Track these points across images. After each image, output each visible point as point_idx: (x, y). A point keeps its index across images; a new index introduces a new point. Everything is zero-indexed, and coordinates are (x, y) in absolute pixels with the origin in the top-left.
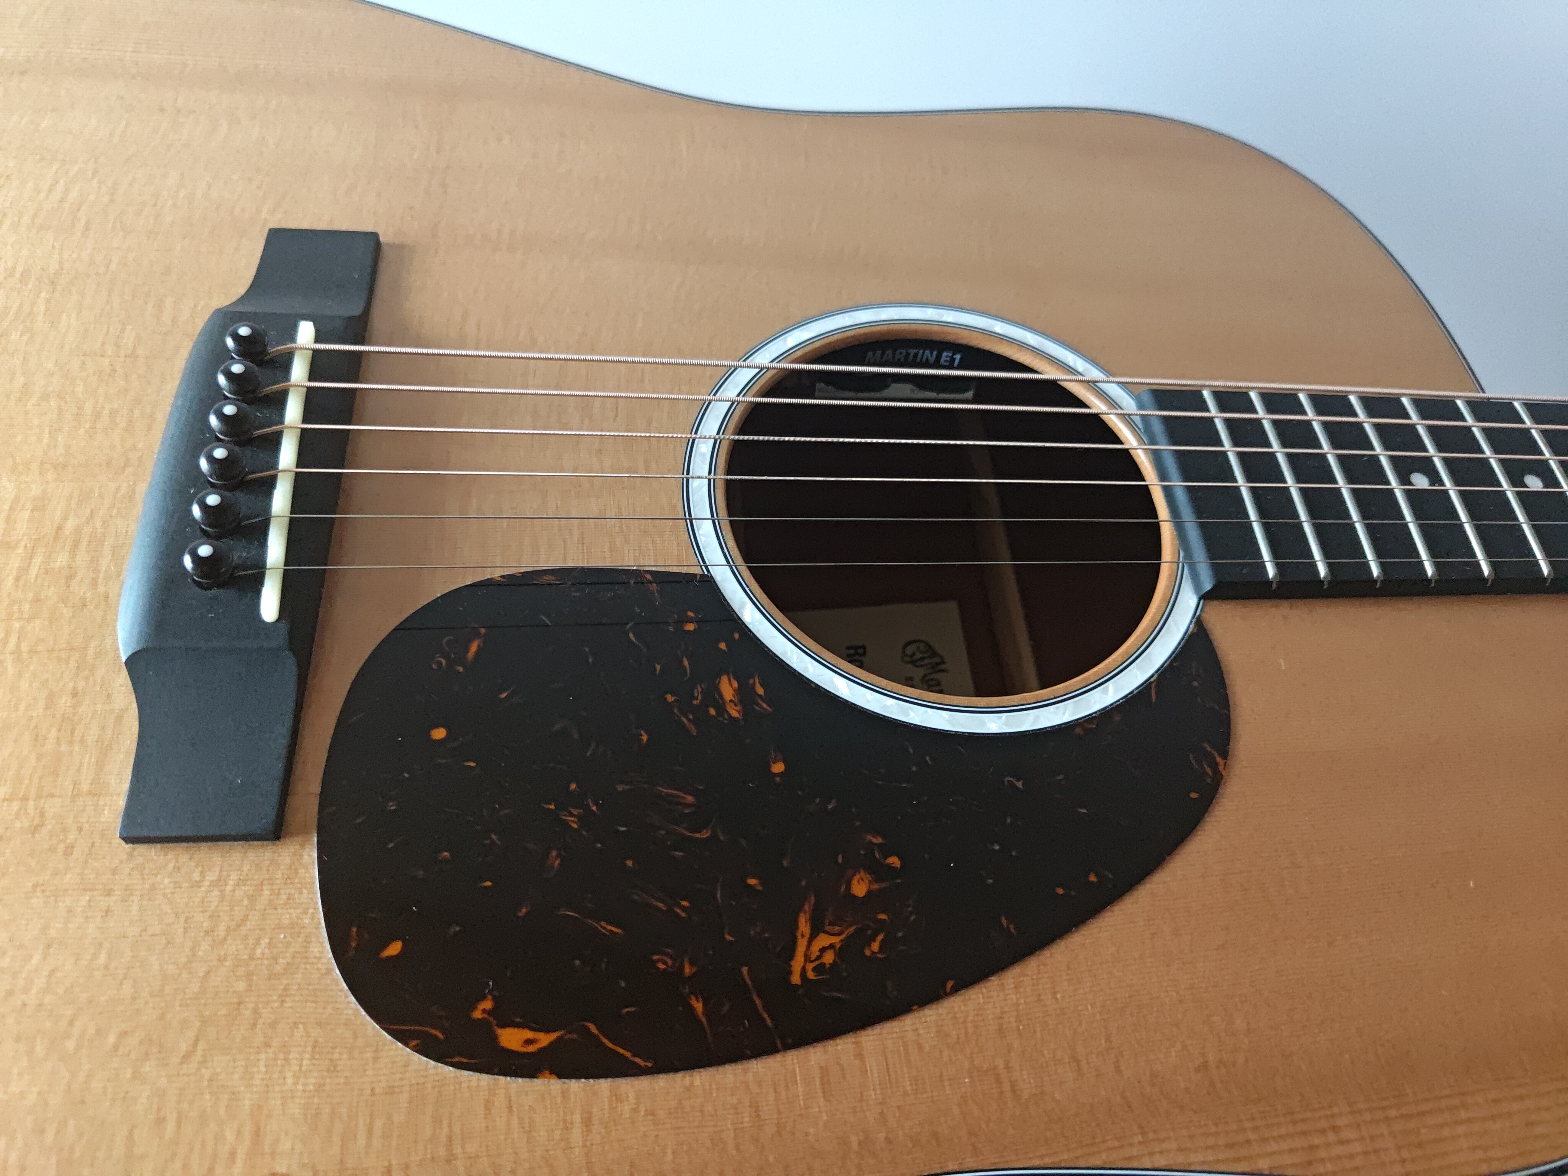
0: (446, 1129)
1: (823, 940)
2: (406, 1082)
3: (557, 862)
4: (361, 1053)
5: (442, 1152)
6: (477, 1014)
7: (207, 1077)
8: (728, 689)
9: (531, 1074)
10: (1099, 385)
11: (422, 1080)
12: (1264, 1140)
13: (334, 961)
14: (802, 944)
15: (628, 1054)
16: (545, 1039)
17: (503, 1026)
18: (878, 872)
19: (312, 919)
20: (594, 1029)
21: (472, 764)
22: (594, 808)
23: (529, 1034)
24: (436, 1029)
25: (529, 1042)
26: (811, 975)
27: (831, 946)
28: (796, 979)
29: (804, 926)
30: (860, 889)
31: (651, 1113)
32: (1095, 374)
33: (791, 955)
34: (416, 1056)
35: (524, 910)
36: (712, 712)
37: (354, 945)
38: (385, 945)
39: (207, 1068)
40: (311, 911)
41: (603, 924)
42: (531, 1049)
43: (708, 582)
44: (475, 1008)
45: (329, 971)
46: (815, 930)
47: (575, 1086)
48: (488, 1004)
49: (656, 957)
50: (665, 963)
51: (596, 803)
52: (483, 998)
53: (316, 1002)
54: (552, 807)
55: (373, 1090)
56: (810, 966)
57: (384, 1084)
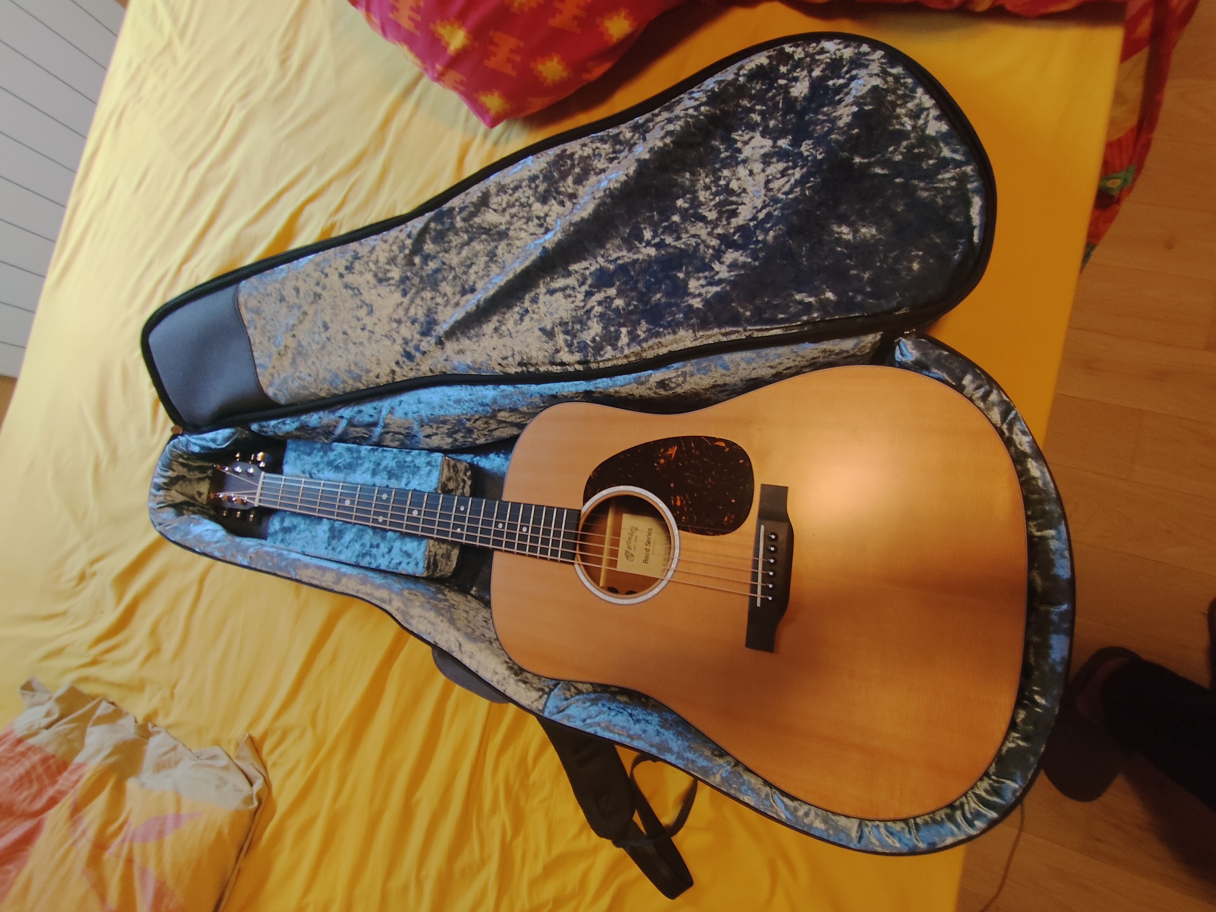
1: (670, 453)
8: (679, 503)
14: (674, 452)
16: (717, 443)
18: (658, 463)
28: (676, 448)
29: (673, 456)
30: (662, 461)
33: (676, 451)
43: (679, 528)
46: (671, 455)
56: (673, 449)
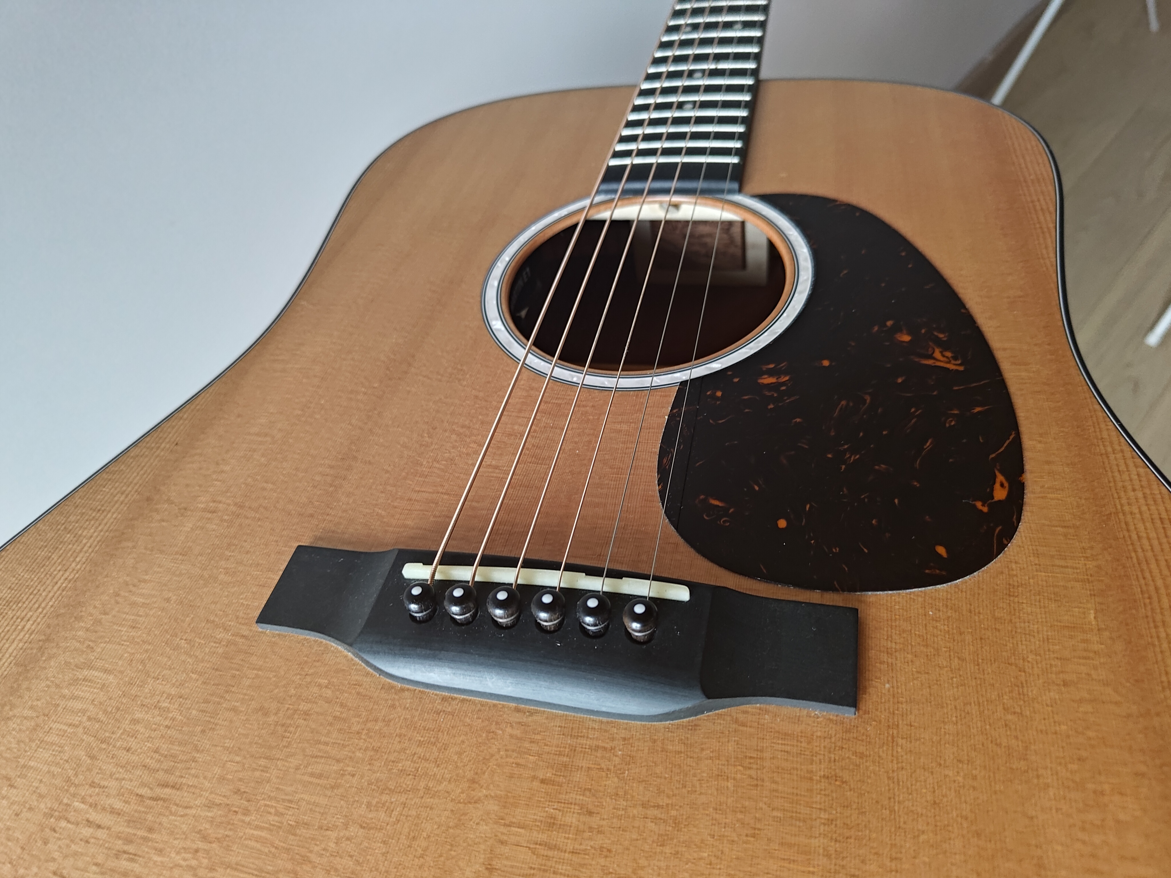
0: (1059, 529)
1: (938, 355)
2: (1030, 547)
3: (883, 466)
4: (1013, 570)
5: (1072, 531)
6: (985, 509)
7: (1034, 657)
8: (768, 380)
9: (1021, 487)
10: (594, 202)
11: (1028, 539)
12: (1039, 223)
13: (949, 584)
14: (938, 364)
15: (1008, 442)
16: (1000, 478)
17: (993, 498)
18: (896, 330)
19: (918, 596)
20: (993, 456)
21: (808, 506)
22: (846, 447)
23: (997, 486)
24: (995, 530)
25: (1002, 485)
26: (959, 362)
27: (941, 352)
28: (961, 368)
29: (930, 362)
30: (906, 338)
31: (1041, 435)
32: (587, 202)
33: (946, 369)
34: (1014, 541)
35: (915, 483)
36: (784, 388)
37: (938, 571)
38: (940, 556)
39: (1028, 657)
40: (912, 596)
41: (925, 447)
42: (1006, 484)
43: (683, 383)
44: (981, 511)
45: (956, 586)
46: (932, 358)
47: (1028, 467)
48: (979, 504)
49: (947, 425)
50: (952, 421)
51: (843, 445)
52: (974, 506)
53: (979, 594)
54: (843, 467)
55: (1036, 564)
56: (953, 362)
57: (1032, 558)
